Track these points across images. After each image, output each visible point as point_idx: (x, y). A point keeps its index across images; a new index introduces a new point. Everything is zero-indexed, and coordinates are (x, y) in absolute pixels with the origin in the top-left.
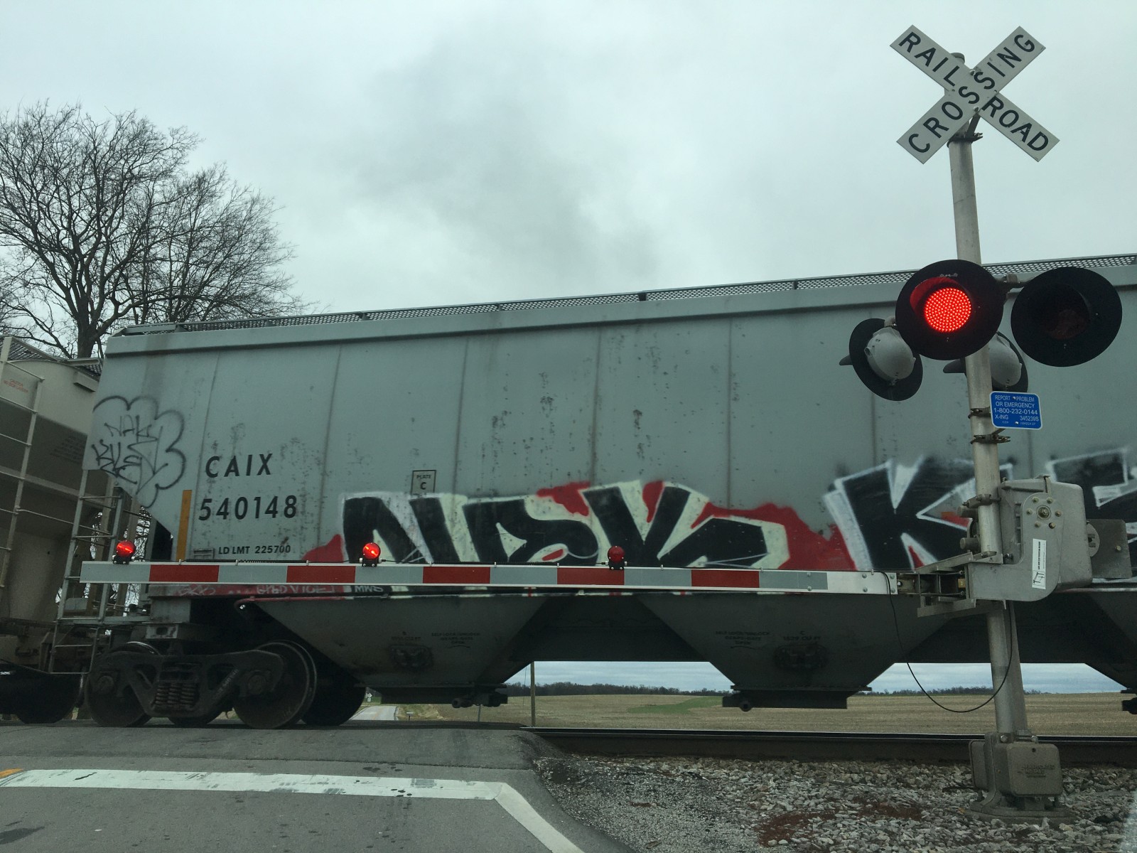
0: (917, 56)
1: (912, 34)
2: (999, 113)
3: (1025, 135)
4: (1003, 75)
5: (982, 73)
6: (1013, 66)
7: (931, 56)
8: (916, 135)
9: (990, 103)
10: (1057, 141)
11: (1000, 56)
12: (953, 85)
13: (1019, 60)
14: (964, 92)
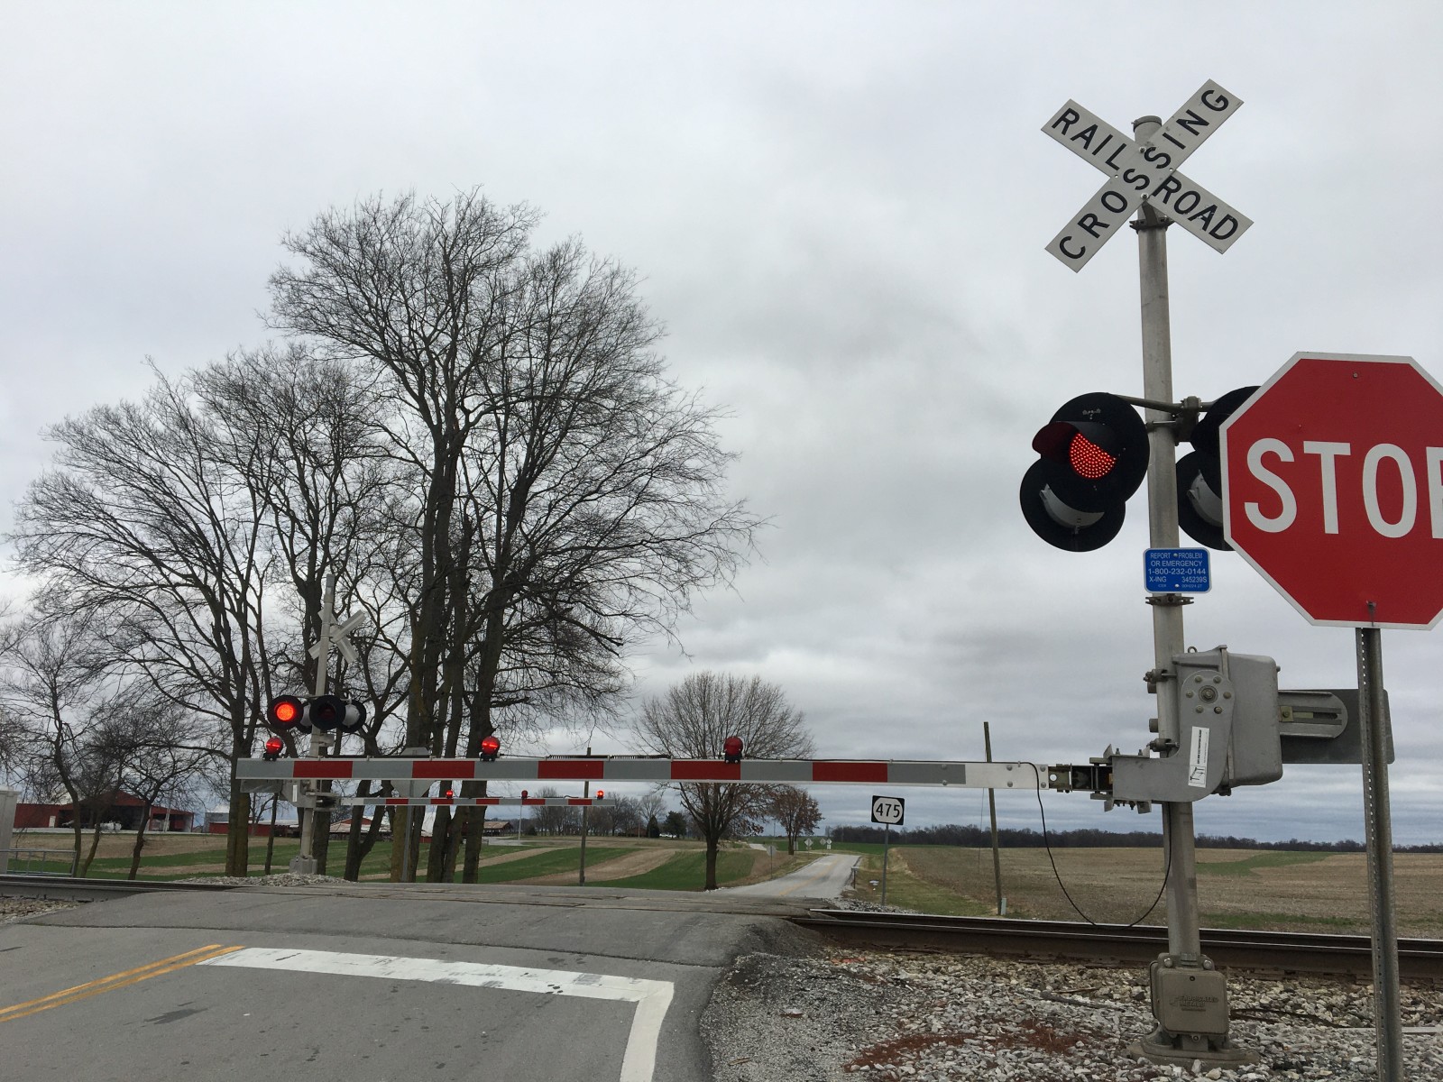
0: (1073, 139)
1: (1070, 111)
2: (1174, 197)
3: (1207, 221)
4: (1183, 147)
5: (1154, 149)
6: (1196, 133)
7: (1091, 136)
8: (1069, 238)
9: (1164, 186)
10: (1249, 223)
11: (1181, 122)
12: (1117, 168)
13: (1204, 123)
14: (1131, 176)
